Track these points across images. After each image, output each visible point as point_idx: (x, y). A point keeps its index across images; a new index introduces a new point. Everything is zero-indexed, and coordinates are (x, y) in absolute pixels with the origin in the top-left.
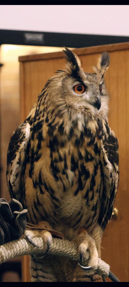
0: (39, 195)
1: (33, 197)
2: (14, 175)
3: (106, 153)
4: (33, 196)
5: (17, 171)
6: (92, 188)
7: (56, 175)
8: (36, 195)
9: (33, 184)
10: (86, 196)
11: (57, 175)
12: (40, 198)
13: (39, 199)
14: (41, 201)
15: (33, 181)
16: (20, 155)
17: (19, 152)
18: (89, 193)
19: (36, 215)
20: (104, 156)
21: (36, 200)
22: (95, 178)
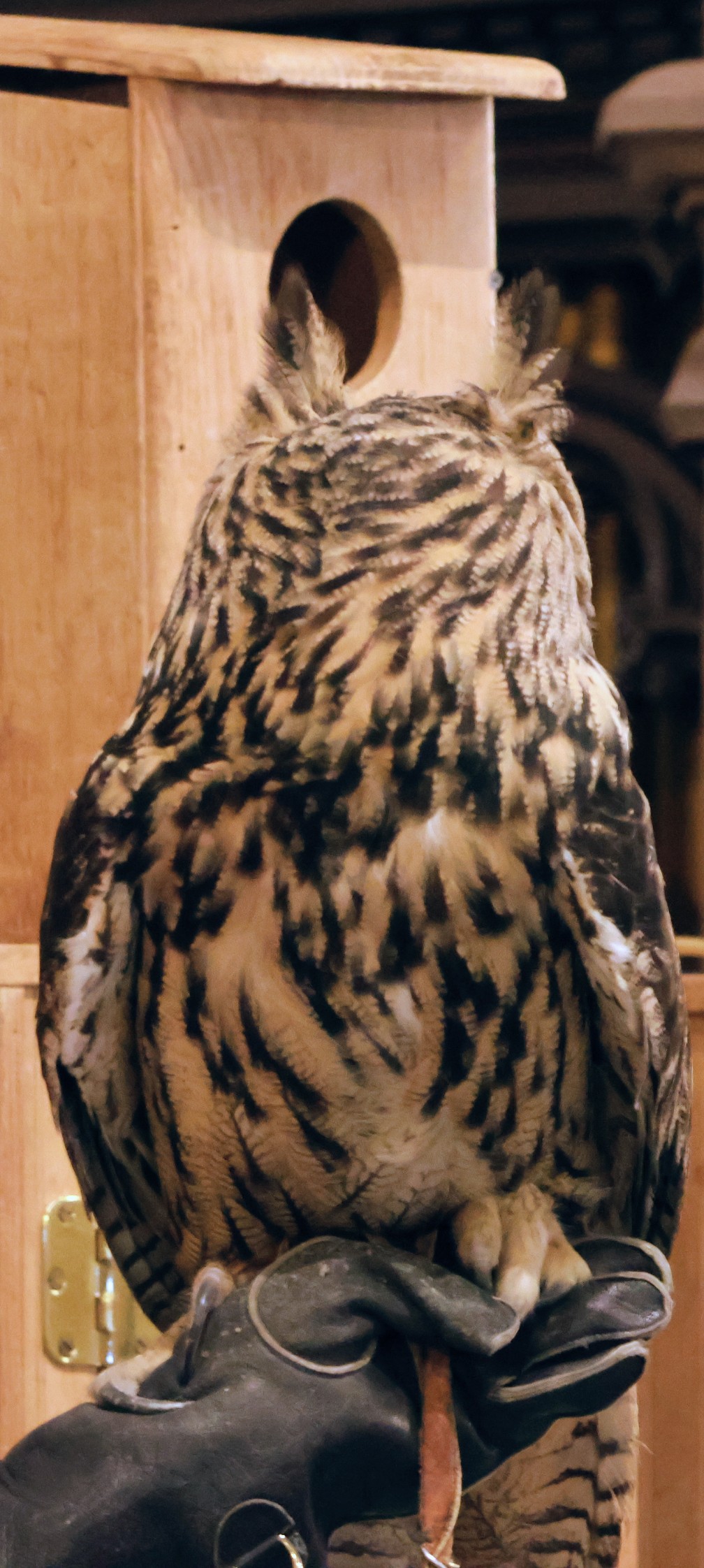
0: (251, 1134)
1: (216, 1144)
2: (75, 1021)
3: (583, 869)
4: (218, 1139)
5: (93, 999)
6: (504, 1073)
7: (326, 1003)
8: (236, 1135)
9: (207, 1073)
10: (477, 1114)
11: (330, 1001)
12: (256, 1145)
13: (256, 1153)
14: (265, 1164)
15: (209, 1058)
16: (109, 909)
17: (104, 895)
18: (492, 1099)
19: (247, 1241)
20: (574, 885)
21: (239, 1162)
22: (522, 1018)
